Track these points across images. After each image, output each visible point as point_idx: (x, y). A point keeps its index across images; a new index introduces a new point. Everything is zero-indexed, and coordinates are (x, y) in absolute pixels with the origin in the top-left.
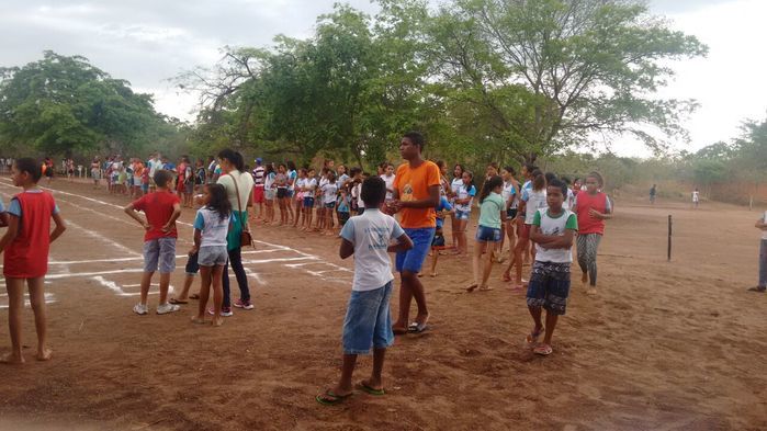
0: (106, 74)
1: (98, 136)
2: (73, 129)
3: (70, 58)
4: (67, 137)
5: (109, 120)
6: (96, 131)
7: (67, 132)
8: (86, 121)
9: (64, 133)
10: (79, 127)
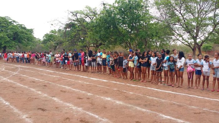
0: (17, 22)
1: (16, 44)
2: (8, 41)
3: (4, 17)
4: (5, 44)
5: (19, 38)
6: (15, 42)
7: (5, 42)
8: (12, 38)
9: (4, 43)
10: (9, 41)
